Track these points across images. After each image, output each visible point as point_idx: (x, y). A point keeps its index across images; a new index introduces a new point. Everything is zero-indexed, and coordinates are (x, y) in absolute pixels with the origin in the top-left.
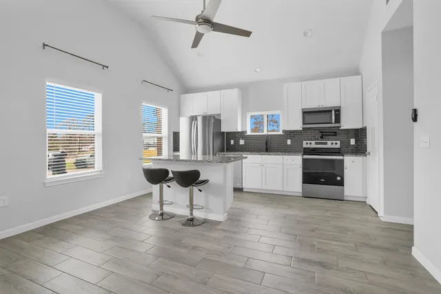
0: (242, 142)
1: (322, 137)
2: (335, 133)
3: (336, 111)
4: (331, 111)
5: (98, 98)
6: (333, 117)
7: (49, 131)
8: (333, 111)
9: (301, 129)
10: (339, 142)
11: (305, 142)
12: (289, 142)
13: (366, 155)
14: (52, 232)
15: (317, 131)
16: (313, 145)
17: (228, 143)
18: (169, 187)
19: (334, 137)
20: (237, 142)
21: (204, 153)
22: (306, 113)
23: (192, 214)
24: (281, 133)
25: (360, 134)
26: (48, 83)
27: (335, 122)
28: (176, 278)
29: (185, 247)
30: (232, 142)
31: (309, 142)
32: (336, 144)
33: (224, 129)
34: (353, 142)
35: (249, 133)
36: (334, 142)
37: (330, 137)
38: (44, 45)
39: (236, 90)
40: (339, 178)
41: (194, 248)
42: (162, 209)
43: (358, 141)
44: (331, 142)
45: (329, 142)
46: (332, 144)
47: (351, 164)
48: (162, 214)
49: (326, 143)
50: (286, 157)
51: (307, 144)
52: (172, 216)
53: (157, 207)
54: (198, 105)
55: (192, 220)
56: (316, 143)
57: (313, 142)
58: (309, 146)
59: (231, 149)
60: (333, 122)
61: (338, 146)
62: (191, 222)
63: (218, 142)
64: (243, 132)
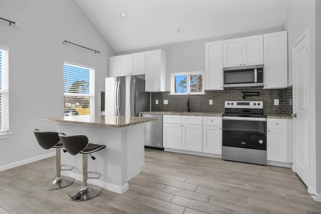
0: (166, 102)
1: (244, 98)
2: (258, 93)
3: (258, 69)
4: (253, 70)
6: (256, 76)
8: (256, 71)
9: (223, 89)
10: (261, 103)
11: (226, 102)
12: (211, 102)
13: (291, 118)
15: (238, 91)
16: (235, 105)
17: (154, 102)
19: (257, 98)
20: (161, 102)
22: (227, 72)
23: (86, 185)
24: (203, 93)
25: (285, 94)
27: (258, 82)
30: (157, 102)
31: (230, 102)
32: (259, 104)
33: (148, 89)
34: (277, 102)
35: (173, 93)
36: (257, 102)
37: (253, 97)
39: (159, 51)
40: (261, 142)
43: (283, 101)
44: (254, 102)
45: (252, 103)
46: (255, 104)
47: (275, 126)
49: (248, 104)
50: (205, 118)
51: (229, 104)
54: (125, 66)
56: (238, 104)
57: (235, 103)
58: (230, 106)
59: (156, 109)
60: (256, 81)
61: (261, 107)
63: (142, 103)
64: (166, 92)
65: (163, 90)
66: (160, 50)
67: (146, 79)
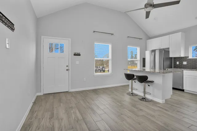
0: (185, 63)
5: (110, 46)
7: (95, 59)
14: (95, 91)
17: (175, 63)
18: (135, 82)
20: (181, 63)
21: (160, 69)
23: (145, 96)
26: (95, 43)
28: (128, 117)
29: (137, 108)
30: (178, 63)
33: (171, 55)
38: (94, 31)
41: (141, 110)
42: (132, 91)
48: (132, 93)
52: (137, 95)
53: (130, 90)
55: (144, 98)
59: (176, 67)
62: (144, 99)
63: (168, 63)
64: (185, 57)
65: (182, 55)
66: (180, 33)
67: (170, 50)
